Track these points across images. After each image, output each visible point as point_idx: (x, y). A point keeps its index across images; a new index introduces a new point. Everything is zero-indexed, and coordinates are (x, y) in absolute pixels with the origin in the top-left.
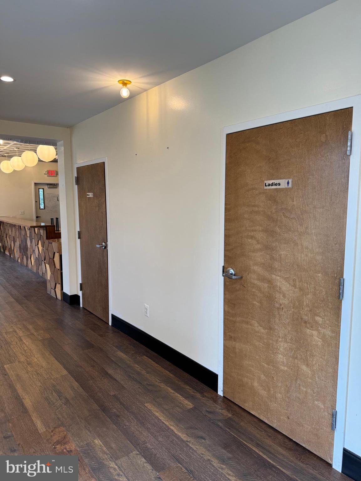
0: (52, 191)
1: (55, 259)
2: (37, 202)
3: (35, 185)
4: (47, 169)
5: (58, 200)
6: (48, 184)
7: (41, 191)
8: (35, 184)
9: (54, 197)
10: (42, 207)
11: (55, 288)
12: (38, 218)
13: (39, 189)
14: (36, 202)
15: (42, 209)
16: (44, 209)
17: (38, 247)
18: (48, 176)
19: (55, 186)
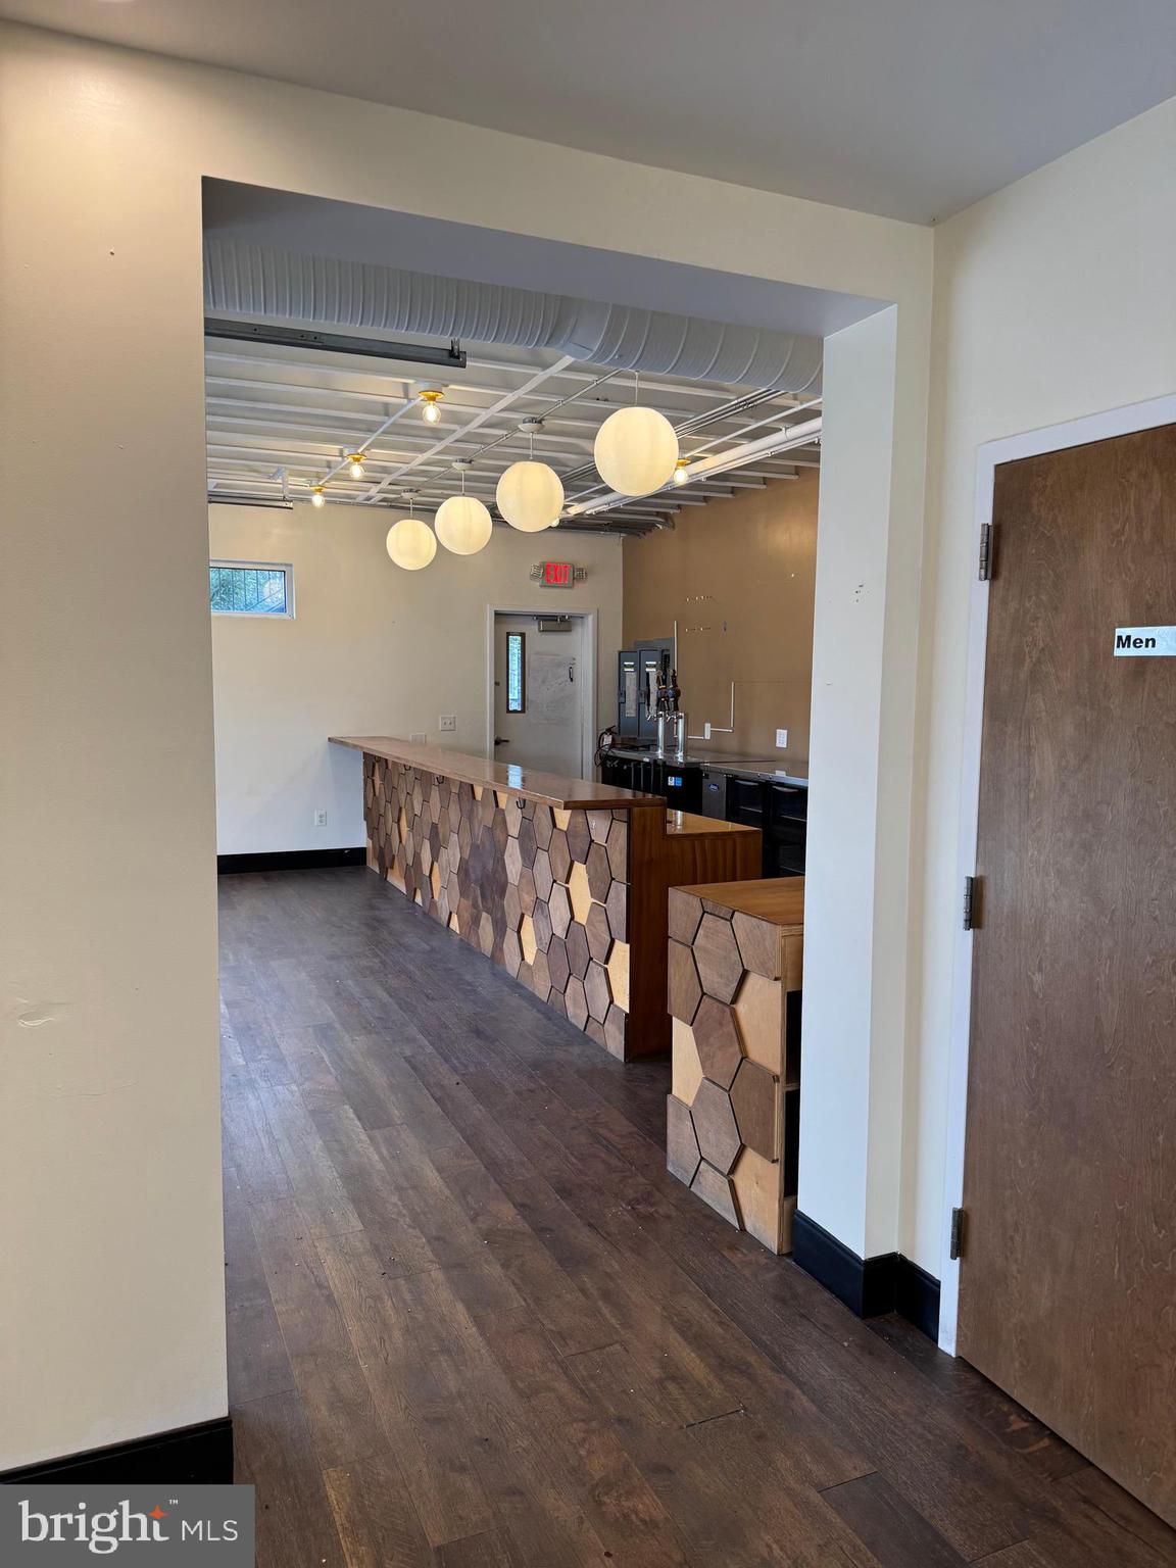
0: (554, 642)
1: (742, 1008)
2: (501, 684)
3: (496, 622)
4: (545, 560)
5: (572, 680)
6: (541, 618)
7: (515, 644)
8: (497, 614)
9: (560, 665)
10: (515, 706)
11: (733, 1169)
12: (500, 747)
13: (508, 634)
14: (497, 684)
15: (515, 711)
16: (523, 711)
17: (567, 890)
18: (541, 586)
19: (563, 626)
